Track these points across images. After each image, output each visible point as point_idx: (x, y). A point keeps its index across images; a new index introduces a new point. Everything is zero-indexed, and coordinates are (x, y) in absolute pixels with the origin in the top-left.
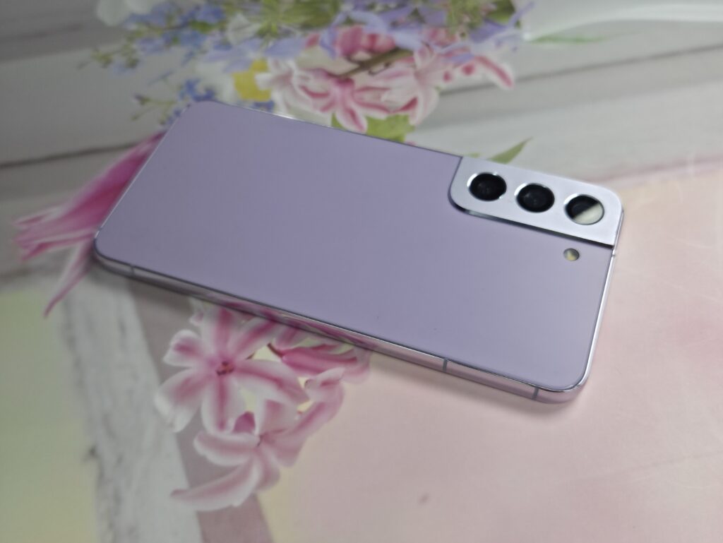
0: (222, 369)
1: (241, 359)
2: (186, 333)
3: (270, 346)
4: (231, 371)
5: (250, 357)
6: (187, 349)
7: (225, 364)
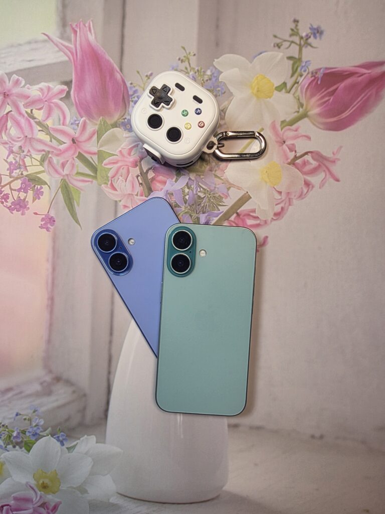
0: (6, 94)
1: (9, 101)
2: (23, 83)
3: (11, 111)
4: (5, 97)
5: (8, 104)
6: (17, 83)
7: (8, 95)
